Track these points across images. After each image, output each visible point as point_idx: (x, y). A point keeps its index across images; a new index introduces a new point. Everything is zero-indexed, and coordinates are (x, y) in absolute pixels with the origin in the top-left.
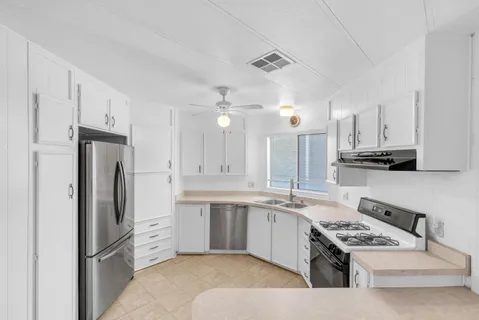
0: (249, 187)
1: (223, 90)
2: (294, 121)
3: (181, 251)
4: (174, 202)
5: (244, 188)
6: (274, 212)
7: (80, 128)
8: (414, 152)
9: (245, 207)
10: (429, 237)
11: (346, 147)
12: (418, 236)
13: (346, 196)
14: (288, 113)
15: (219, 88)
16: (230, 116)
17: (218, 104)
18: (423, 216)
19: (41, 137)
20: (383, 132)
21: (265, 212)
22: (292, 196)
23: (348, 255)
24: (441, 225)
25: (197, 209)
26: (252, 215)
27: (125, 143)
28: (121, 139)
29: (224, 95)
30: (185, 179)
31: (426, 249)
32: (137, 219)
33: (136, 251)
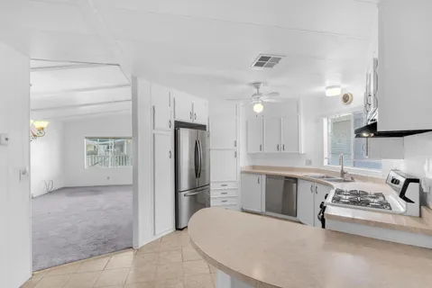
0: (307, 164)
1: (257, 85)
2: (346, 99)
3: (244, 208)
4: (239, 172)
5: (303, 165)
6: (316, 185)
7: (176, 122)
9: (296, 179)
12: (407, 200)
15: (255, 84)
16: (263, 103)
17: (254, 96)
18: (417, 181)
19: (156, 126)
22: (343, 173)
25: (256, 177)
27: (205, 130)
28: (203, 127)
29: (258, 88)
30: (252, 156)
31: (420, 216)
32: (211, 180)
33: (211, 201)
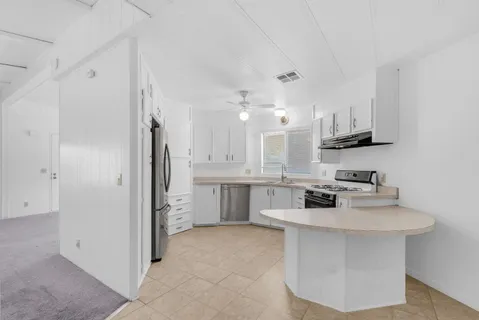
1: (244, 93)
2: (283, 121)
3: (198, 223)
8: (370, 133)
9: (248, 186)
10: (378, 184)
11: (328, 135)
12: (372, 184)
13: (325, 174)
14: (280, 114)
15: (241, 92)
16: (249, 112)
17: (241, 103)
18: (375, 172)
20: (354, 122)
21: (266, 189)
22: (283, 178)
23: (335, 196)
24: (384, 175)
25: (211, 188)
26: (254, 192)
29: (244, 97)
31: (377, 190)
